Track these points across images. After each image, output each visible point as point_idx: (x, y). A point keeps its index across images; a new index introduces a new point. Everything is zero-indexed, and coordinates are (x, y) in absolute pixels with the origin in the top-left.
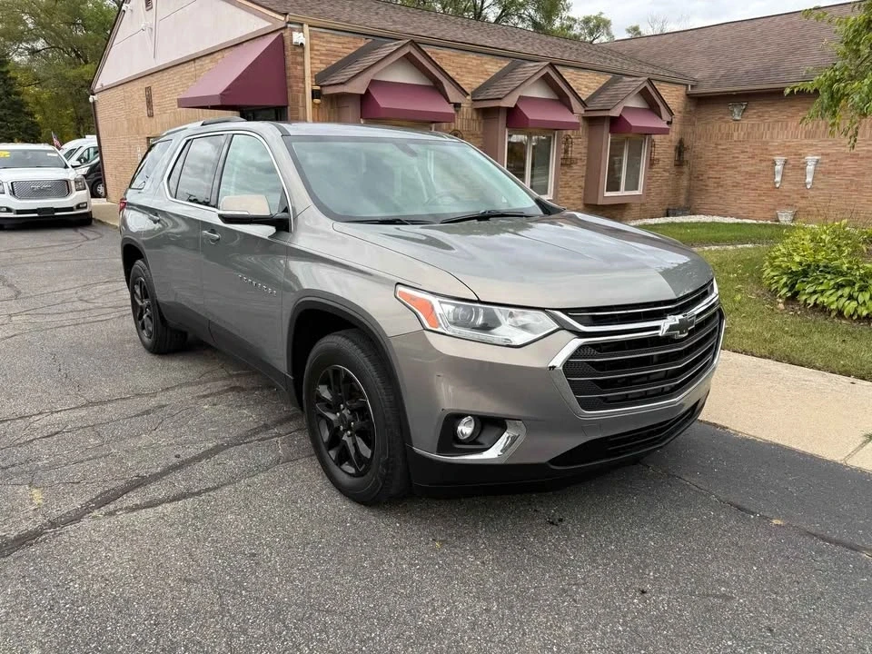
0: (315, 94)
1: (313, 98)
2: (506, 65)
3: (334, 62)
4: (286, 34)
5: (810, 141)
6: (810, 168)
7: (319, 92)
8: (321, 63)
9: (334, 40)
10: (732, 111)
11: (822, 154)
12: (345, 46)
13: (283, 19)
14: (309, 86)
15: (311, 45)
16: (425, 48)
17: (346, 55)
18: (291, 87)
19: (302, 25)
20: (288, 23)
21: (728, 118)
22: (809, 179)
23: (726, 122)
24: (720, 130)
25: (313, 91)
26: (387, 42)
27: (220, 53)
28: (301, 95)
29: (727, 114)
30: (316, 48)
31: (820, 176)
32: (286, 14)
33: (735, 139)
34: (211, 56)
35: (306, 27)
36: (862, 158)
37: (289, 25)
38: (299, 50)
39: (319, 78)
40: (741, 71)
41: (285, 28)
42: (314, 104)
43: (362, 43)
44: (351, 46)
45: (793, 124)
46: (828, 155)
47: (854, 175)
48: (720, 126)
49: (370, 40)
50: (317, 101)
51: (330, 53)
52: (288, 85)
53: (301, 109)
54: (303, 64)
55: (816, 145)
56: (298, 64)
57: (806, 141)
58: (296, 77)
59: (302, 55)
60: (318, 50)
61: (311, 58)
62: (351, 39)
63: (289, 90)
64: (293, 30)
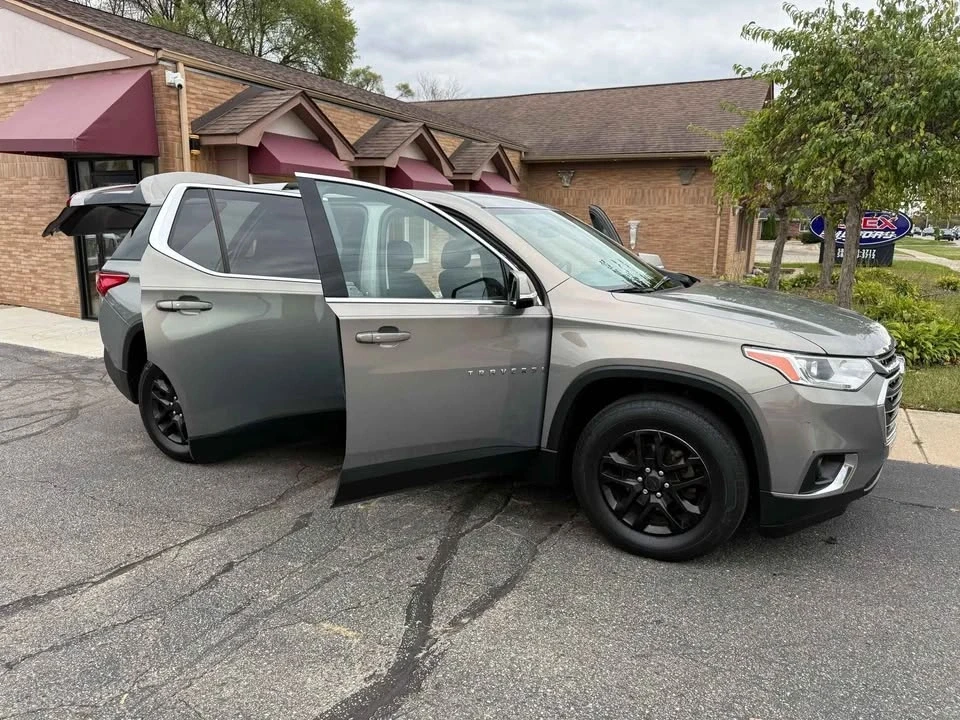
0: (194, 144)
1: (191, 148)
2: (376, 122)
3: (211, 109)
4: (155, 72)
5: (630, 207)
6: (633, 231)
7: (198, 141)
8: (197, 109)
9: (211, 84)
10: (561, 178)
11: (642, 219)
12: (222, 90)
13: (152, 54)
14: (186, 134)
15: (187, 86)
16: (321, 105)
17: (223, 101)
18: (164, 134)
19: (176, 63)
20: (160, 59)
21: (558, 184)
22: (633, 241)
23: (556, 188)
24: (551, 195)
25: (191, 140)
26: (266, 91)
27: (28, 84)
28: (177, 144)
29: (556, 181)
30: (191, 90)
31: (642, 238)
32: (158, 49)
33: (566, 203)
34: (9, 87)
35: (181, 66)
36: (674, 222)
37: (161, 62)
38: (174, 92)
39: (195, 125)
40: (566, 141)
41: (156, 64)
42: (192, 155)
43: (240, 89)
44: (228, 92)
45: (614, 192)
46: (646, 219)
47: (668, 237)
48: (551, 192)
49: (247, 87)
50: (195, 152)
51: (208, 98)
52: (160, 131)
53: (177, 160)
54: (178, 108)
55: (635, 211)
56: (171, 107)
57: (628, 207)
58: (171, 123)
59: (178, 98)
60: (193, 94)
61: (188, 102)
62: (229, 84)
63: (160, 137)
64: (166, 68)
